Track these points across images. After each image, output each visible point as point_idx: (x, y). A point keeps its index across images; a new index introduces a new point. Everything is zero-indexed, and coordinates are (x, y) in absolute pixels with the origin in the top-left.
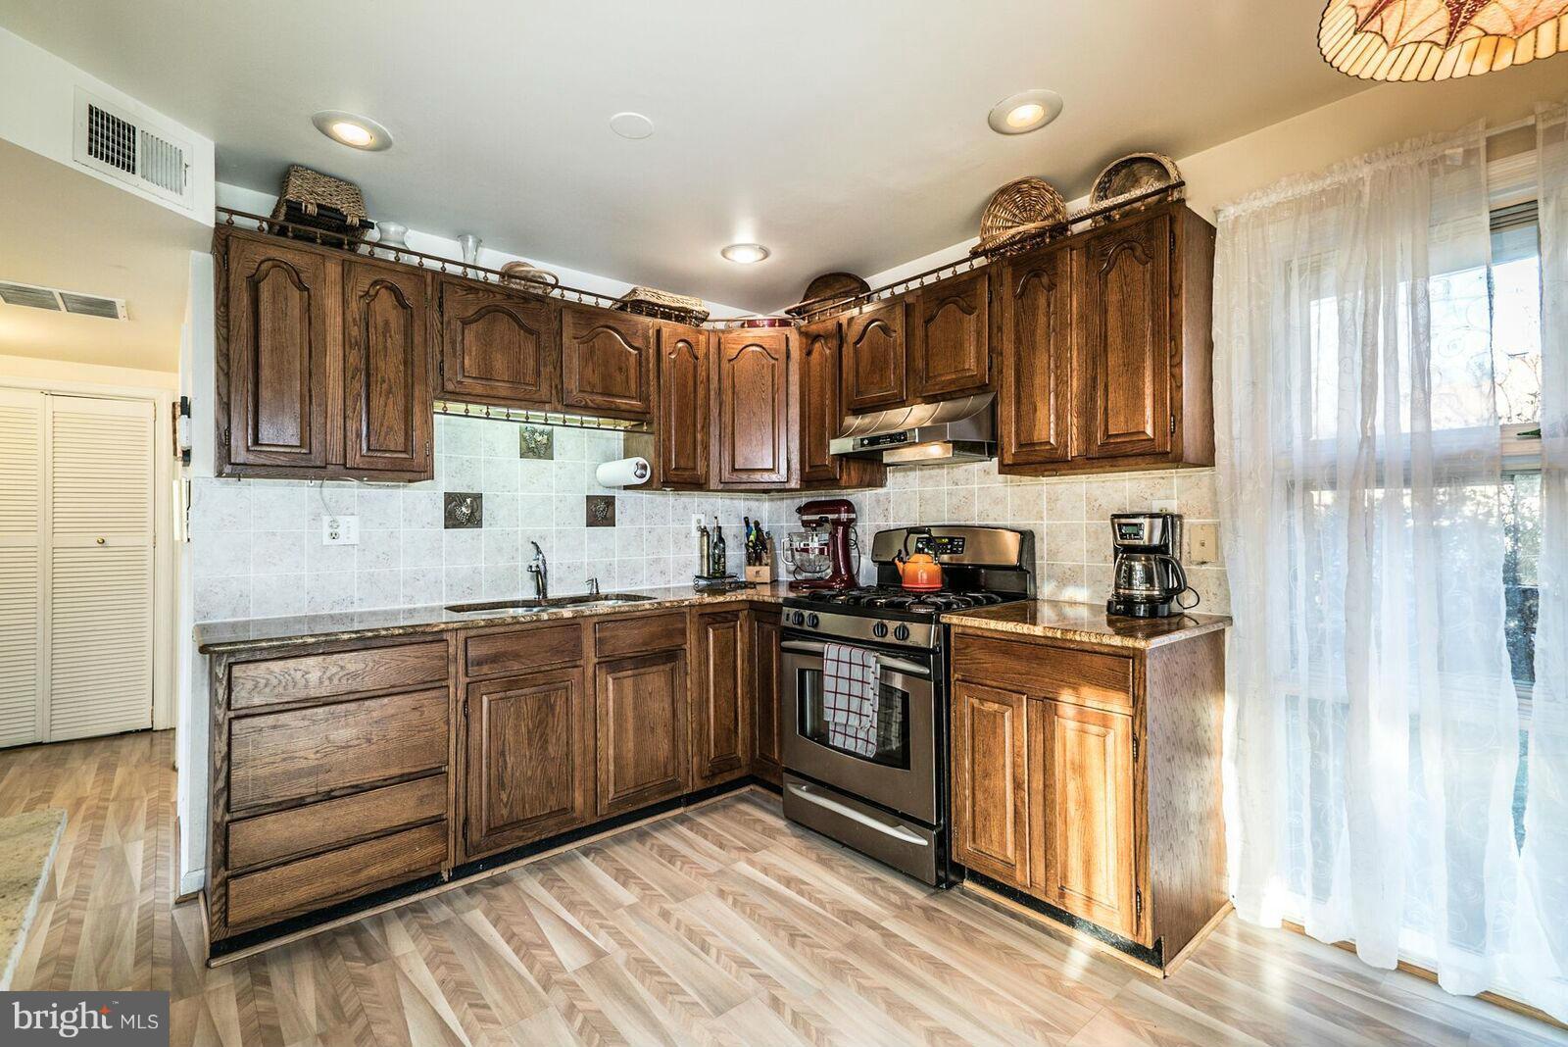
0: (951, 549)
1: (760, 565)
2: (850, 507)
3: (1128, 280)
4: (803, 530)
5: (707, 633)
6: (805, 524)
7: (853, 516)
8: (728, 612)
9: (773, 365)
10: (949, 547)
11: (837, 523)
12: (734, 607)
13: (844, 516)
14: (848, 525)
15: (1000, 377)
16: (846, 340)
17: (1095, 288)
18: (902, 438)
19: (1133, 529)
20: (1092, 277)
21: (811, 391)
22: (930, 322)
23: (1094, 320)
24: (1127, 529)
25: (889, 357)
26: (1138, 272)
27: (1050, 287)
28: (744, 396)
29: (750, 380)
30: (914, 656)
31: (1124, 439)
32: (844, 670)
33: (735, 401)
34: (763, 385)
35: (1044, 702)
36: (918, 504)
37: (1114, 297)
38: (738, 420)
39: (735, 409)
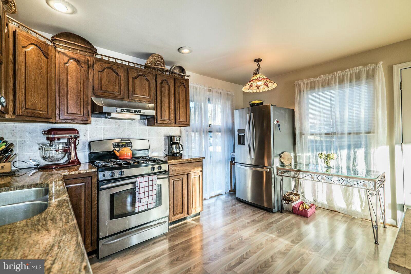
2: (76, 131)
4: (46, 142)
6: (48, 139)
7: (78, 135)
10: (126, 145)
14: (76, 139)
15: (155, 101)
16: (92, 67)
17: (177, 89)
18: (139, 112)
19: (179, 139)
20: (176, 86)
21: (69, 81)
22: (135, 78)
23: (177, 96)
24: (178, 139)
25: (117, 82)
26: (184, 89)
27: (168, 84)
28: (31, 70)
29: (34, 63)
30: (163, 173)
31: (182, 121)
32: (146, 184)
33: (26, 71)
34: (42, 68)
35: (188, 174)
36: (103, 132)
37: (180, 92)
38: (28, 82)
39: (26, 75)
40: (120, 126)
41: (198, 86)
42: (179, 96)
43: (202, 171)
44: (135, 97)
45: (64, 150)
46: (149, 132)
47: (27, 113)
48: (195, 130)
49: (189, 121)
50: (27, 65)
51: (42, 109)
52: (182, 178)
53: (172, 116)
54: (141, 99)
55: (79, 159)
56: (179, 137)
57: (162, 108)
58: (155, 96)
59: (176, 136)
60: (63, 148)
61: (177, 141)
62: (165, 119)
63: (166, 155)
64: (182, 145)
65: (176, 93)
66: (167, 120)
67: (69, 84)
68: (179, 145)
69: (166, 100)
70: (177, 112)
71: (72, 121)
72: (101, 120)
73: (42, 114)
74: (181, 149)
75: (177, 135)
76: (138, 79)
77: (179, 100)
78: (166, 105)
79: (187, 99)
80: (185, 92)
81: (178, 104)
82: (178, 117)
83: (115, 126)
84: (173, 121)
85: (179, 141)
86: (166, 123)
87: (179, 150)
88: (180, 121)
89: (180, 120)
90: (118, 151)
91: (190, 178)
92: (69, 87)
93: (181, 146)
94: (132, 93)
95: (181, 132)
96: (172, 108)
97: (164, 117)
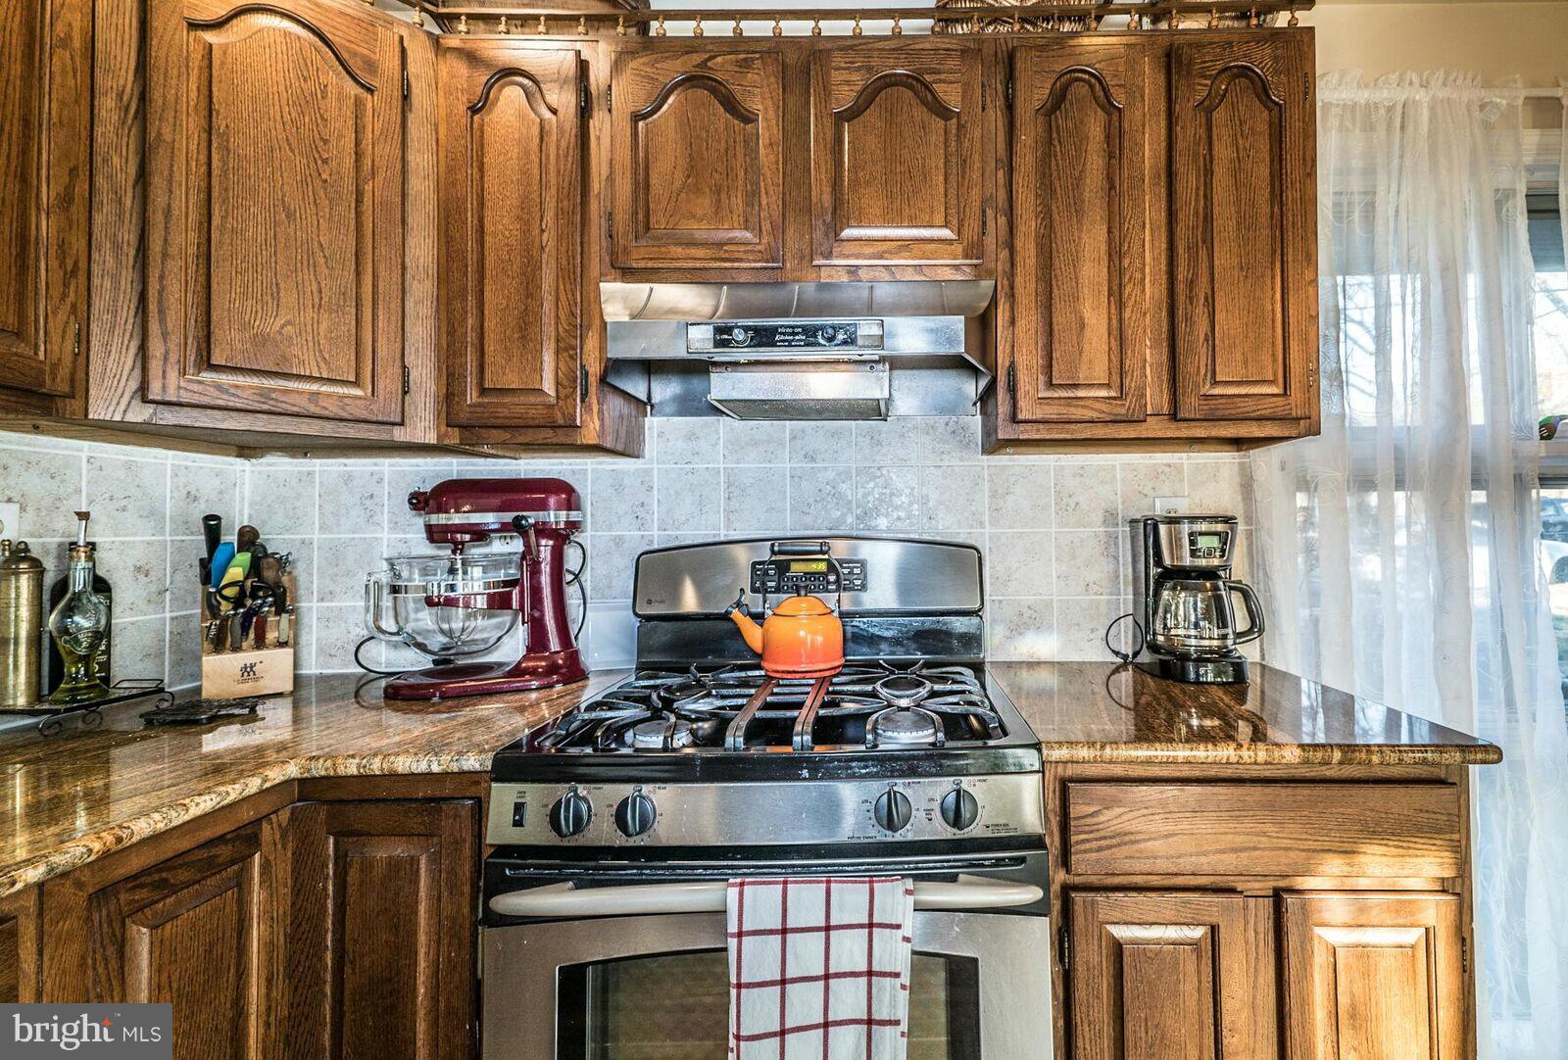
0: (838, 581)
1: (260, 643)
2: (565, 493)
3: (1246, 128)
4: (427, 549)
5: (122, 947)
6: (435, 534)
7: (574, 516)
8: (221, 839)
9: (358, 103)
10: (832, 578)
11: (543, 531)
12: (247, 815)
13: (556, 517)
14: (561, 538)
15: (1004, 254)
16: (603, 101)
17: (1189, 132)
18: (841, 337)
19: (1214, 542)
20: (1185, 109)
21: (488, 204)
22: (852, 114)
23: (1189, 181)
24: (1204, 543)
25: (739, 163)
26: (1261, 119)
27: (1108, 106)
28: (250, 151)
29: (275, 112)
30: (999, 862)
31: (1243, 390)
32: (806, 954)
33: (215, 156)
34: (326, 142)
35: (1277, 896)
36: (723, 495)
37: (1223, 152)
38: (224, 218)
39: (215, 182)
40: (813, 460)
41: (1421, 96)
42: (1208, 187)
43: (1458, 888)
44: (848, 248)
45: (491, 597)
46: (994, 494)
47: (217, 393)
48: (1385, 469)
49: (1312, 390)
50: (220, 122)
51: (330, 370)
52: (1214, 930)
53: (1149, 355)
54: (891, 253)
55: (576, 652)
56: (1220, 527)
57: (1057, 305)
58: (1002, 220)
59: (1193, 519)
60: (487, 585)
61: (1203, 562)
62: (1076, 386)
63: (1125, 657)
64: (1246, 594)
65: (1180, 165)
66: (1103, 393)
67: (489, 227)
68: (1216, 588)
69: (1093, 239)
70: (1189, 319)
71: (508, 436)
72: (717, 431)
73: (329, 395)
74: (1242, 623)
75: (1197, 512)
76: (872, 115)
77: (1208, 219)
78: (1092, 271)
79: (1291, 195)
80: (1264, 145)
81: (1203, 253)
82: (1195, 363)
83: (785, 463)
84: (1155, 397)
85: (1216, 562)
86: (1089, 414)
87: (1224, 637)
88: (1217, 391)
89: (1215, 383)
90: (758, 618)
91: (1306, 939)
92: (488, 239)
93: (1236, 598)
94: (828, 218)
95: (1247, 486)
96: (1149, 291)
97: (1074, 367)
